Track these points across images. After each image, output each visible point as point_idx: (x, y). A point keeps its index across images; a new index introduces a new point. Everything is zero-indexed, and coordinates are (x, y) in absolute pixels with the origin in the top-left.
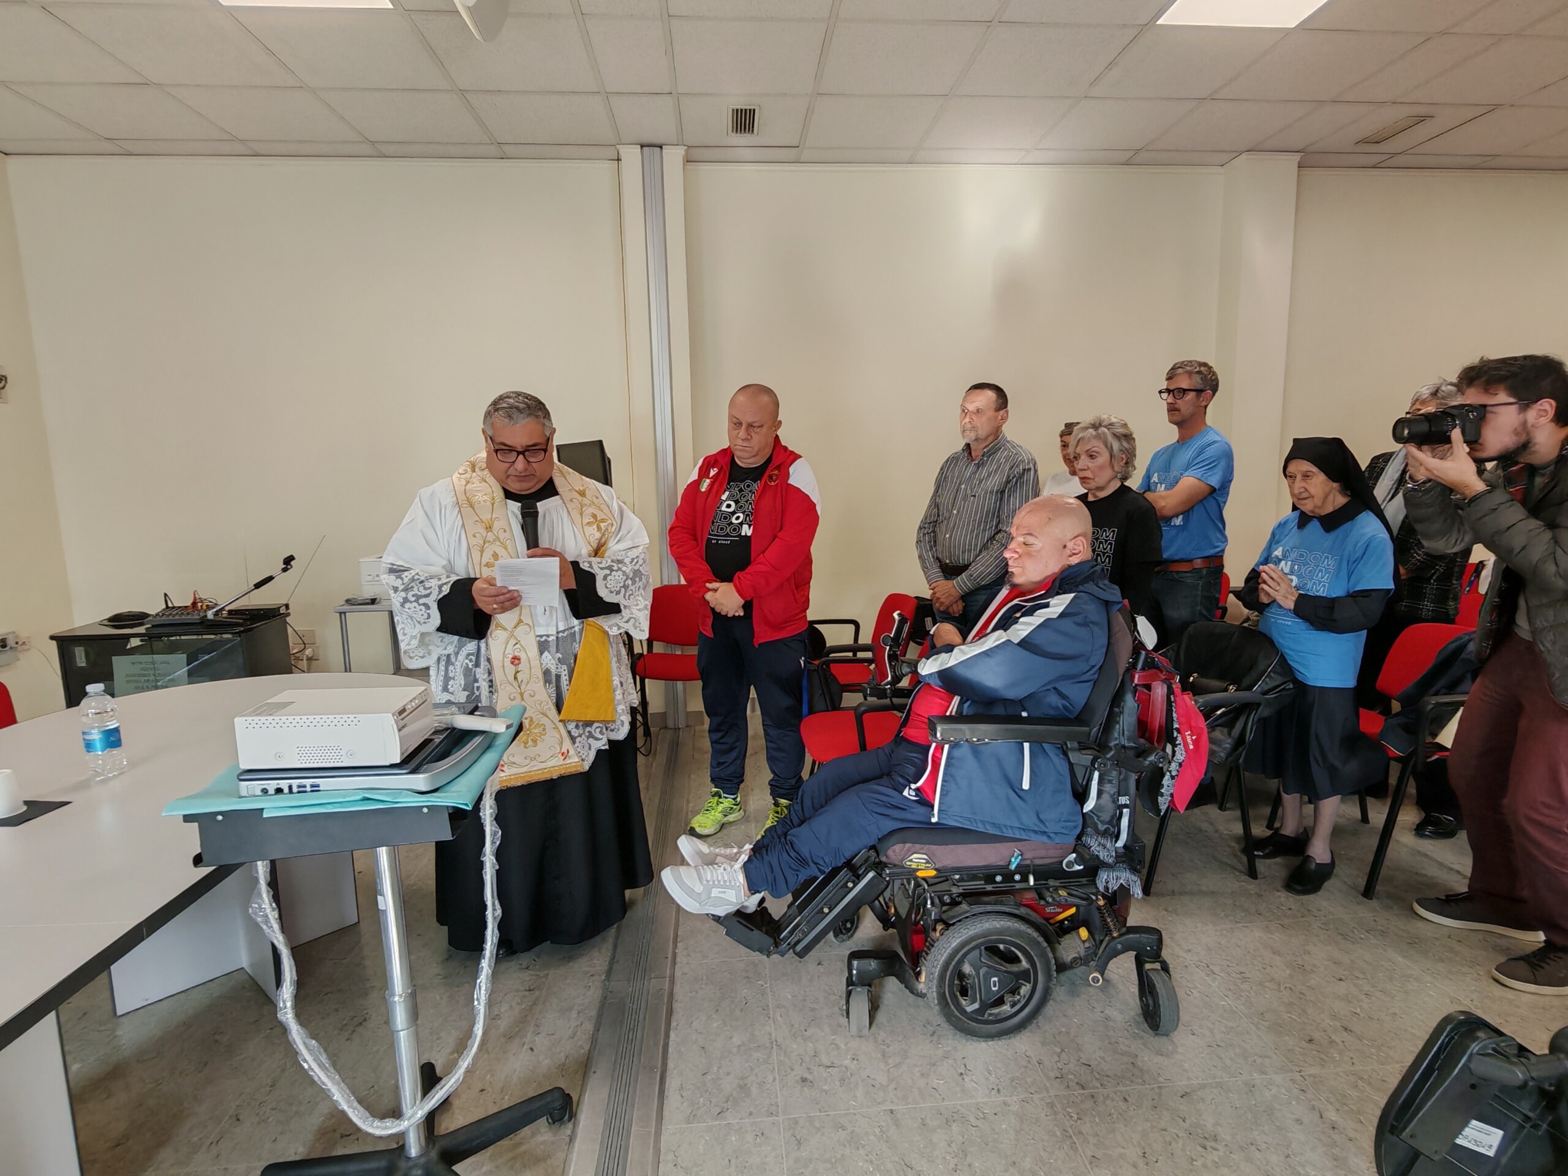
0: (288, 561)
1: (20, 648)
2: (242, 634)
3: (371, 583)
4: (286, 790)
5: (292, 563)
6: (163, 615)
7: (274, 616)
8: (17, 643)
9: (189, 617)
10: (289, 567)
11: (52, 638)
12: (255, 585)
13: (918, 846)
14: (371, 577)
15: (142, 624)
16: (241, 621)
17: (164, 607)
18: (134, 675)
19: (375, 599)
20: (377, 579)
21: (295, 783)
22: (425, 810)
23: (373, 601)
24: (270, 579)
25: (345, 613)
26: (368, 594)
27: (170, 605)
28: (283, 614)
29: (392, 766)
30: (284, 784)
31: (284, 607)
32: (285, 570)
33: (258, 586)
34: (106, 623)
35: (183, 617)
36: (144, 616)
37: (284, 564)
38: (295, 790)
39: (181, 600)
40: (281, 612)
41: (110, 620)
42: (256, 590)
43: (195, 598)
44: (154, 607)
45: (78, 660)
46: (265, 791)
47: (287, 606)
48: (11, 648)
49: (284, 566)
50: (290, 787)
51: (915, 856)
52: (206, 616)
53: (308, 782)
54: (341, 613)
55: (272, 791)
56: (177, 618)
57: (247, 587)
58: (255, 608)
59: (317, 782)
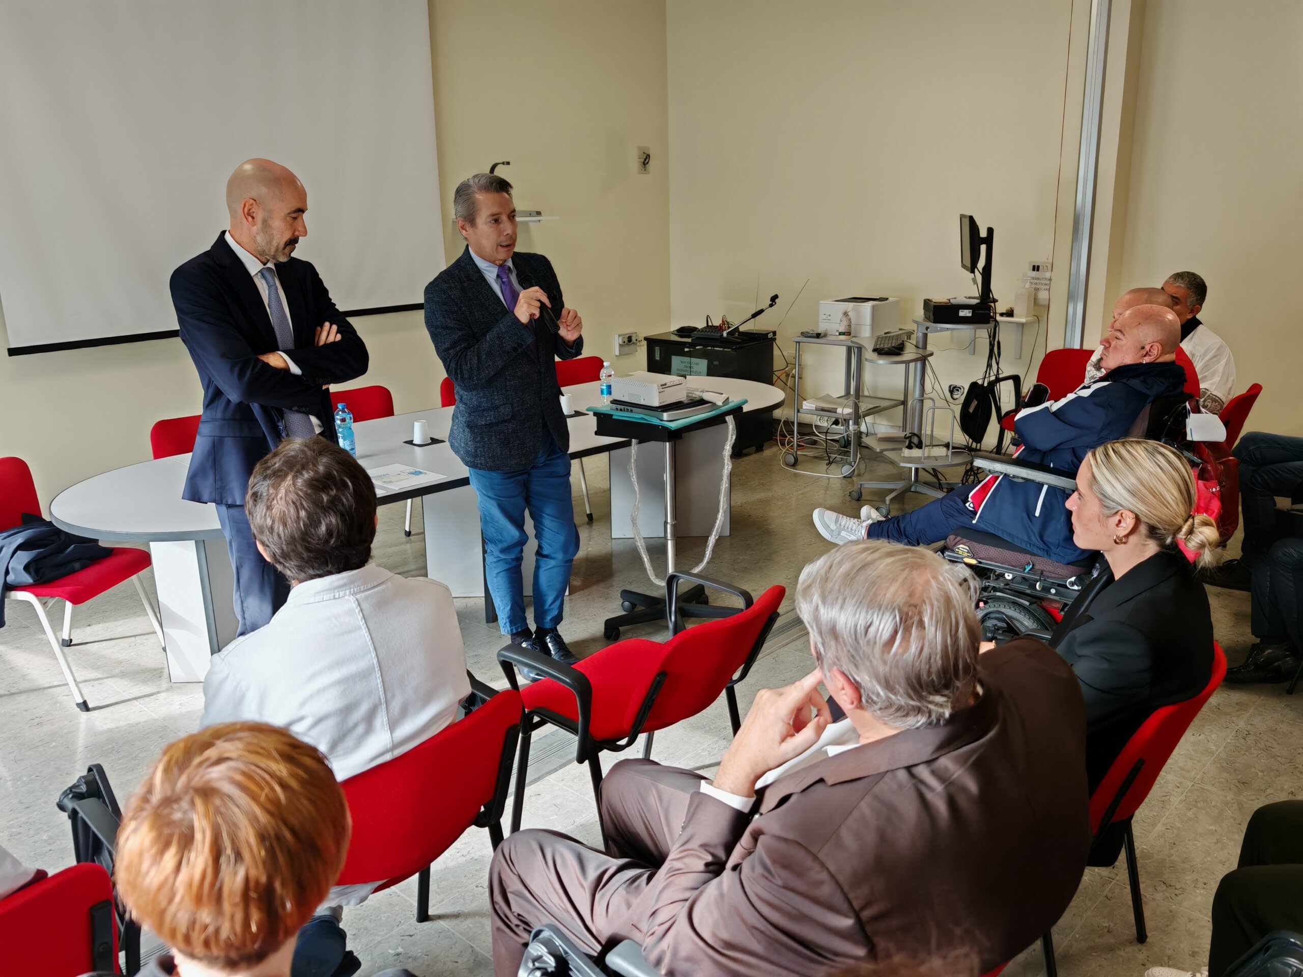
0: (774, 298)
1: (638, 344)
2: (738, 350)
3: (825, 321)
4: (623, 410)
5: (777, 301)
6: (702, 331)
7: (764, 340)
8: (636, 340)
9: (716, 334)
10: (774, 303)
11: (646, 339)
12: (752, 315)
13: (965, 540)
14: (825, 316)
15: (689, 337)
16: (739, 340)
17: (705, 325)
18: (681, 370)
19: (820, 334)
20: (829, 318)
21: (626, 407)
22: (661, 428)
23: (818, 336)
24: (761, 311)
25: (799, 342)
26: (821, 330)
27: (710, 324)
28: (772, 338)
29: (656, 407)
30: (622, 407)
31: (771, 334)
32: (771, 306)
33: (754, 316)
34: (676, 332)
35: (712, 334)
36: (695, 329)
38: (626, 410)
39: (717, 322)
40: (769, 337)
41: (679, 330)
42: (753, 319)
43: (723, 321)
44: (701, 324)
45: (656, 356)
47: (774, 333)
48: (633, 343)
49: (771, 302)
51: (961, 546)
52: (723, 335)
53: (629, 408)
54: (797, 342)
55: (619, 409)
56: (709, 333)
57: (749, 316)
58: (755, 332)
59: (633, 409)
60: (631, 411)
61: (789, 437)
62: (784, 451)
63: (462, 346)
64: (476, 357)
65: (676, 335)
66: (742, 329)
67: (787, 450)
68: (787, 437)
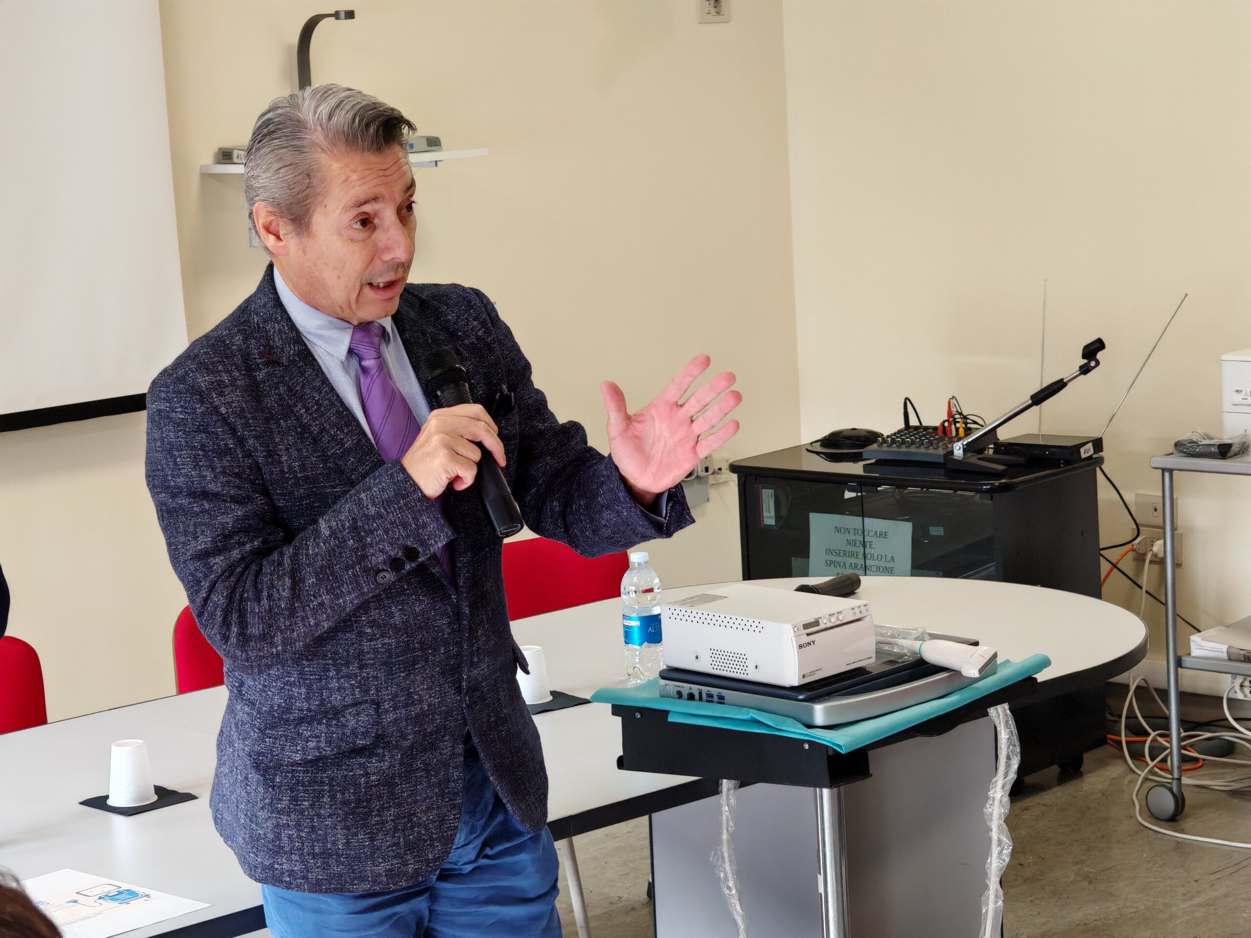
0: (1092, 350)
2: (996, 496)
4: (697, 696)
5: (1100, 356)
6: (893, 441)
7: (1068, 463)
8: (707, 469)
9: (931, 451)
10: (1093, 364)
11: (734, 468)
12: (1032, 397)
14: (1241, 396)
15: (856, 458)
16: (1001, 468)
17: (901, 425)
18: (837, 553)
19: (1229, 446)
20: (1248, 399)
21: (705, 689)
22: (806, 746)
23: (1224, 451)
24: (1058, 386)
25: (1171, 471)
27: (914, 422)
28: (1090, 458)
29: (792, 688)
30: (695, 689)
31: (1090, 445)
32: (1085, 370)
33: (1039, 398)
34: (818, 448)
35: (922, 450)
36: (870, 437)
37: (1084, 357)
38: (704, 696)
40: (1083, 456)
41: (825, 442)
42: (1034, 407)
43: (950, 413)
44: (888, 423)
45: (765, 514)
46: (680, 695)
47: (1098, 444)
49: (1085, 361)
50: (700, 694)
52: (952, 452)
53: (715, 691)
54: (1164, 470)
55: (685, 695)
56: (913, 449)
57: (1026, 399)
58: (1041, 442)
59: (724, 692)
60: (721, 700)
61: (1153, 734)
62: (1143, 774)
63: (248, 547)
64: (288, 582)
65: (818, 453)
66: (1005, 434)
67: (1151, 772)
68: (1149, 734)
